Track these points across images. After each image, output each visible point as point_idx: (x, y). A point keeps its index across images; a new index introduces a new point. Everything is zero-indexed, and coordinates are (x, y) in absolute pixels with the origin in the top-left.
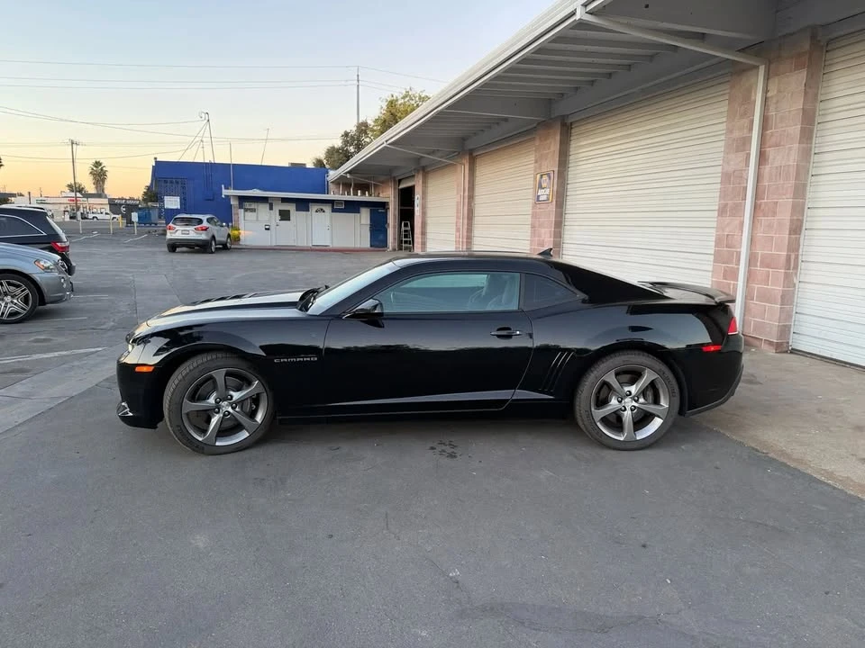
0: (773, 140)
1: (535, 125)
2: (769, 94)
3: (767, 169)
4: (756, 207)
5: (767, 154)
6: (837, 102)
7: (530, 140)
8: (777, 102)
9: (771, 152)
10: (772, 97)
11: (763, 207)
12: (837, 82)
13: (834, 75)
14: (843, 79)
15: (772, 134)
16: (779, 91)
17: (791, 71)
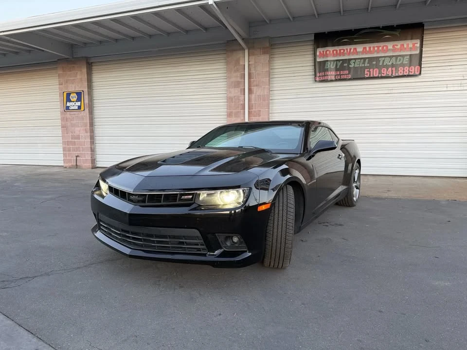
0: (255, 83)
1: (56, 60)
2: (250, 63)
3: (253, 96)
4: (249, 113)
5: (252, 89)
6: (276, 71)
7: (54, 69)
8: (255, 67)
9: (254, 89)
10: (252, 64)
11: (253, 112)
12: (276, 62)
13: (275, 59)
14: (279, 61)
15: (254, 81)
16: (255, 62)
17: (261, 54)
